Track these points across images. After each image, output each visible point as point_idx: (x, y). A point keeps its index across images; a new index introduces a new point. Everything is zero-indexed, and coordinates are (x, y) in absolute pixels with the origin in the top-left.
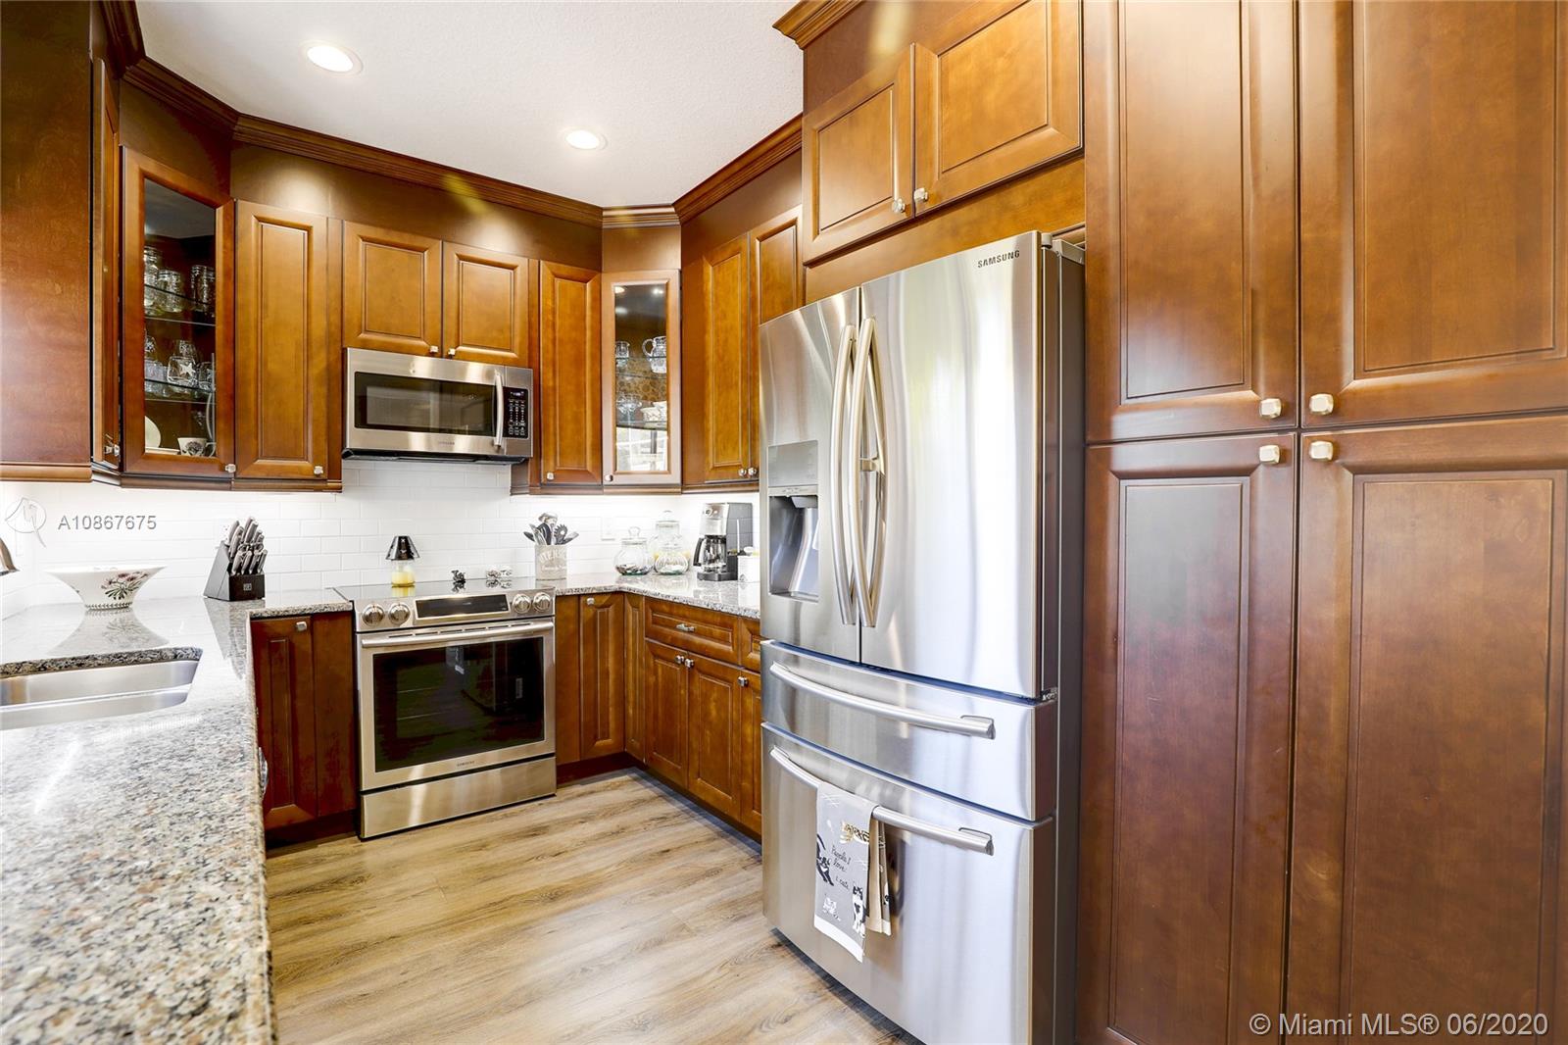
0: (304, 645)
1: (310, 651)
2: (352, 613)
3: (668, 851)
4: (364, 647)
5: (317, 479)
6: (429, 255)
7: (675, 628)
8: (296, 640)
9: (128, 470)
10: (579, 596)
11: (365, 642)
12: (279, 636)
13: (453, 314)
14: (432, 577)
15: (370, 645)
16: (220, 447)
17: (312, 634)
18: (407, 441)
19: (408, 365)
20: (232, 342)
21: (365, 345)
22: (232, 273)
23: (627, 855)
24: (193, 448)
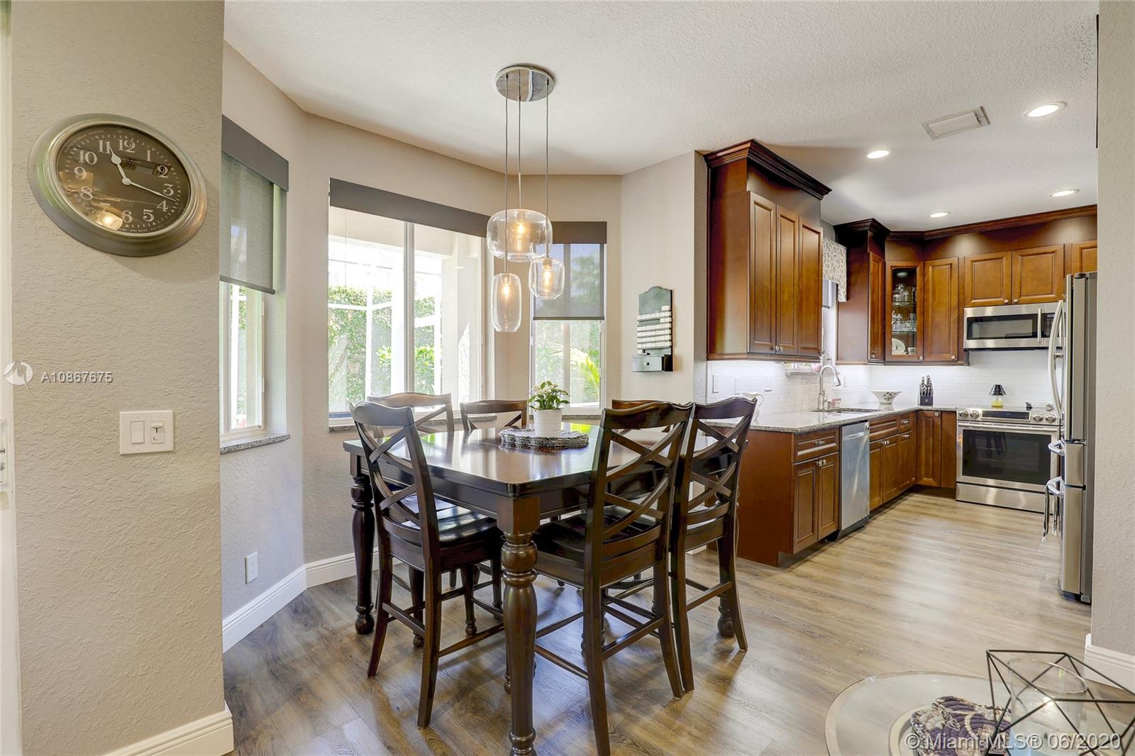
0: (938, 421)
1: (940, 423)
2: (955, 412)
4: (959, 426)
5: (953, 361)
6: (1006, 259)
8: (935, 419)
9: (886, 360)
11: (960, 424)
12: (929, 417)
13: (1018, 283)
15: (961, 425)
16: (920, 350)
17: (941, 418)
18: (984, 343)
19: (984, 311)
21: (974, 306)
22: (924, 290)
24: (913, 351)
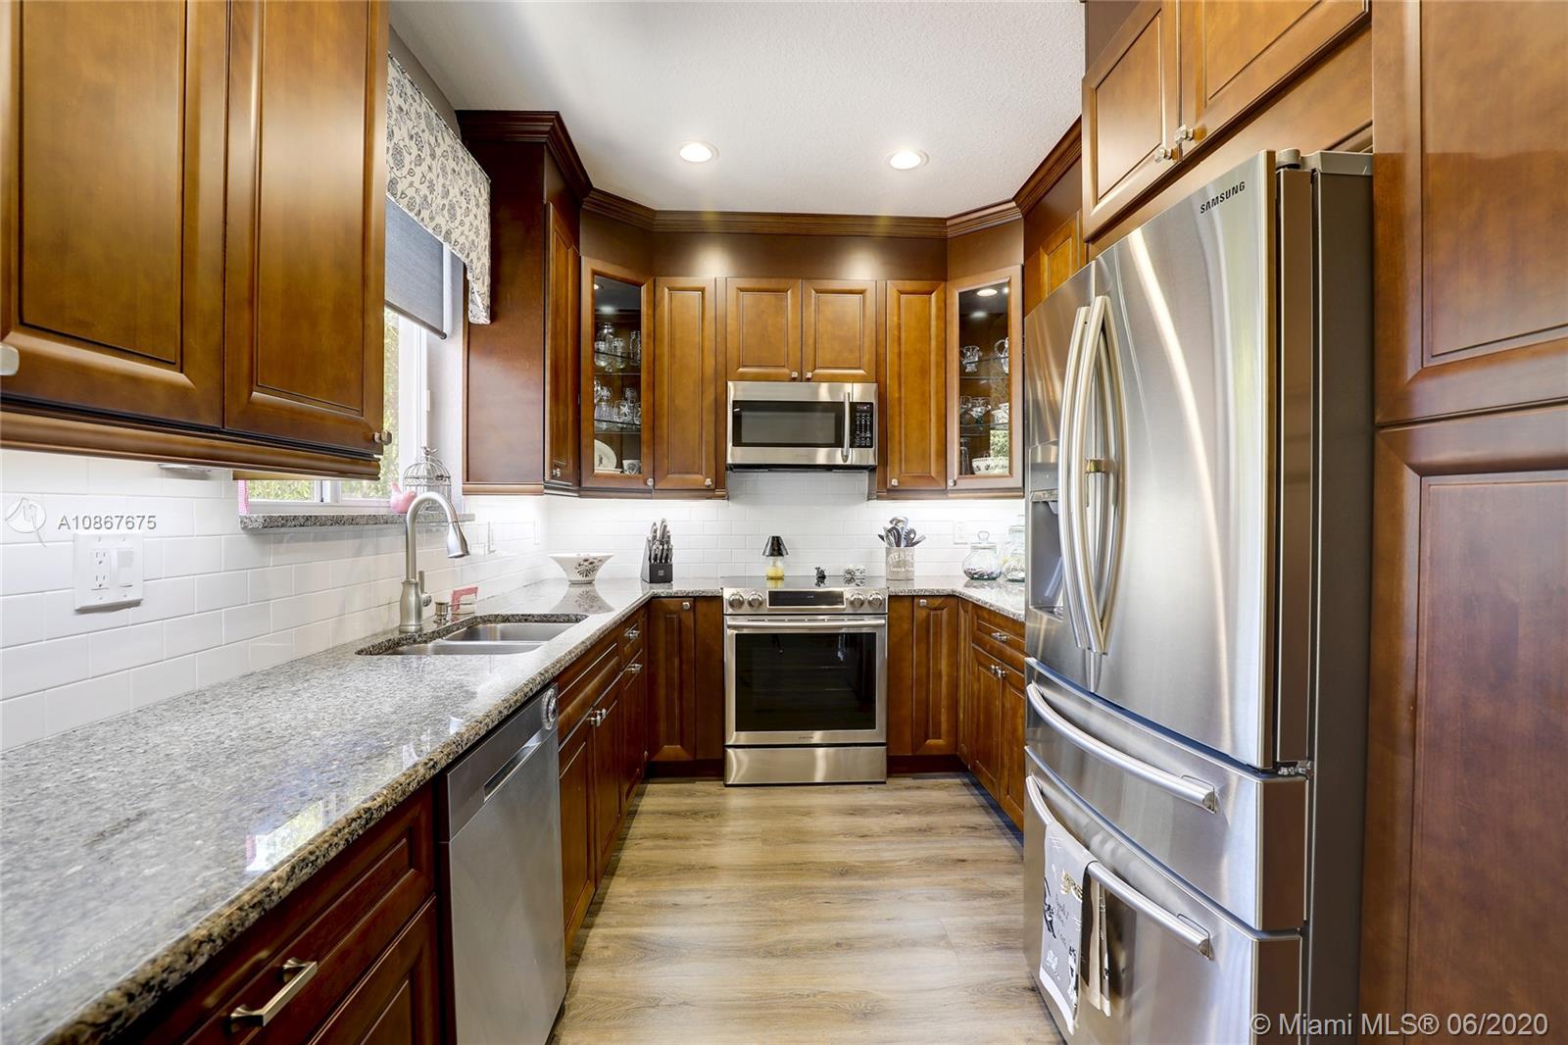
0: (689, 620)
1: (692, 626)
2: (721, 598)
3: (963, 861)
4: (729, 627)
5: (708, 489)
6: (792, 293)
7: (990, 635)
8: (684, 616)
9: (583, 485)
10: (913, 597)
11: (729, 623)
12: (671, 612)
13: (811, 341)
14: (798, 572)
15: (735, 624)
16: (647, 469)
17: (694, 612)
20: (653, 386)
21: (742, 378)
22: (654, 336)
23: (923, 854)
24: (631, 467)
